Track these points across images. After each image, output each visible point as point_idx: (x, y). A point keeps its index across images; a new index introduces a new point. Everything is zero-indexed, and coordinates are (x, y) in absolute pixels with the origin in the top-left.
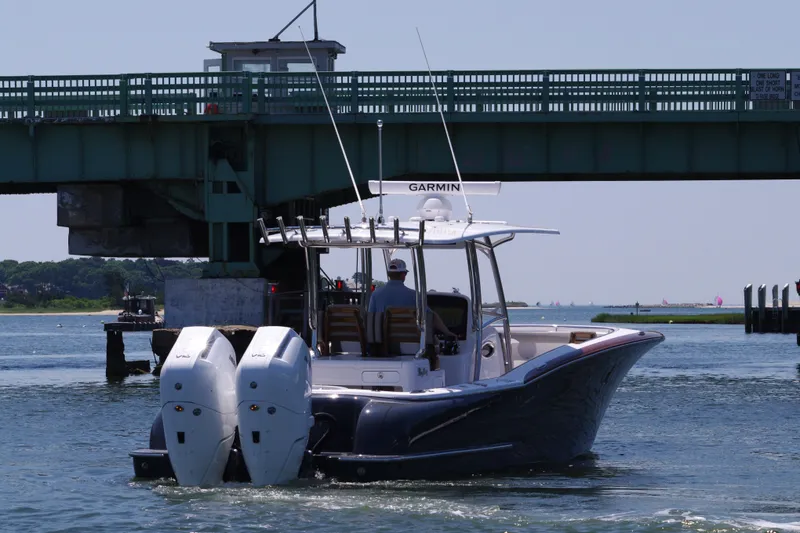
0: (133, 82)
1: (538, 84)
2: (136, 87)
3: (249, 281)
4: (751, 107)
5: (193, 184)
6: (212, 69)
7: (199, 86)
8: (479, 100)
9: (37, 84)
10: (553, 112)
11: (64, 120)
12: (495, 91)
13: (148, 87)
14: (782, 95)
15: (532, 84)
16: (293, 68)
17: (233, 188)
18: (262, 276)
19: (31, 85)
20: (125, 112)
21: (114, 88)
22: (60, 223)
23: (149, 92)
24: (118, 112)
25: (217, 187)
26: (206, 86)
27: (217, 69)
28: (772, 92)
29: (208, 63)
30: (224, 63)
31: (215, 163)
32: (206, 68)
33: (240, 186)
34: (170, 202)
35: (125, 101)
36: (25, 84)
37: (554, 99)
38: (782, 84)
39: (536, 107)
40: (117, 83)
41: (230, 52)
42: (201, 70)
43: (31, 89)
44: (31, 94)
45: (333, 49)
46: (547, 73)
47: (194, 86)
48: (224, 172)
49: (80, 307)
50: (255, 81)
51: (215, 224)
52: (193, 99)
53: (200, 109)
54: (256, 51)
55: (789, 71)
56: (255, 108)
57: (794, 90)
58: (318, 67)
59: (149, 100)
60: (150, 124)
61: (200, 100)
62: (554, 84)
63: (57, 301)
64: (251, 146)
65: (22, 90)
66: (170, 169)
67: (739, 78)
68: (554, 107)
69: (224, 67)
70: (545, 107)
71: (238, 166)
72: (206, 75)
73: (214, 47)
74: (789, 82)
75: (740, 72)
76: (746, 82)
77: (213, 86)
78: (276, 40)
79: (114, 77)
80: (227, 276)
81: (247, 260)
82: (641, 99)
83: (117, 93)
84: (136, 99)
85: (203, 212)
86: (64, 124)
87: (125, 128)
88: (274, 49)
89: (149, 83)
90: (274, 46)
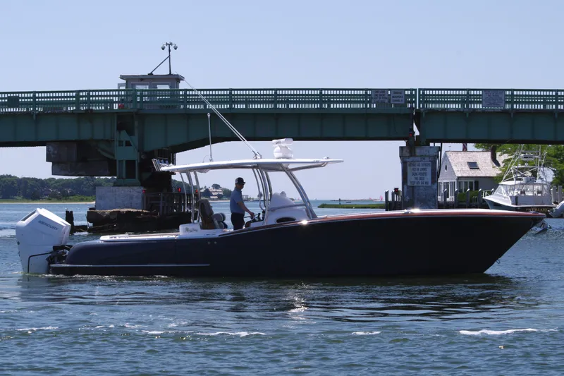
0: (81, 94)
1: (272, 95)
2: (83, 96)
3: (135, 188)
4: (375, 106)
5: (109, 142)
6: (121, 88)
7: (116, 96)
8: (247, 102)
9: (37, 95)
10: (279, 108)
11: (49, 112)
12: (252, 98)
13: (89, 96)
14: (386, 101)
15: (269, 95)
16: (160, 87)
17: (128, 144)
18: (142, 185)
19: (34, 96)
20: (78, 108)
21: (73, 97)
22: (48, 160)
23: (89, 99)
24: (74, 108)
25: (121, 143)
26: (118, 96)
27: (124, 88)
28: (381, 99)
29: (120, 85)
30: (127, 84)
31: (120, 133)
32: (119, 87)
33: (132, 144)
34: (99, 150)
35: (78, 103)
36: (32, 95)
37: (279, 102)
38: (386, 96)
39: (271, 106)
40: (74, 94)
41: (130, 80)
42: (117, 88)
43: (34, 97)
44: (34, 100)
45: (178, 79)
46: (276, 90)
47: (113, 96)
48: (124, 136)
49: (82, 200)
50: (139, 93)
51: (119, 161)
52: (112, 102)
53: (116, 107)
54: (142, 79)
55: (390, 90)
56: (139, 106)
57: (392, 99)
58: (171, 87)
59: (89, 102)
60: (90, 113)
61: (116, 102)
62: (279, 95)
63: (71, 197)
64: (136, 124)
65: (30, 98)
66: (99, 135)
67: (366, 93)
68: (279, 106)
69: (126, 87)
70: (275, 106)
71: (130, 133)
72: (118, 90)
73: (122, 77)
74: (390, 95)
75: (367, 90)
76: (370, 95)
77: (122, 96)
78: (151, 74)
79: (72, 92)
80: (125, 185)
81: (134, 178)
82: (321, 102)
83: (74, 99)
84: (84, 102)
85: (114, 156)
86: (50, 114)
87: (78, 115)
88: (151, 79)
89: (89, 94)
90: (151, 77)
